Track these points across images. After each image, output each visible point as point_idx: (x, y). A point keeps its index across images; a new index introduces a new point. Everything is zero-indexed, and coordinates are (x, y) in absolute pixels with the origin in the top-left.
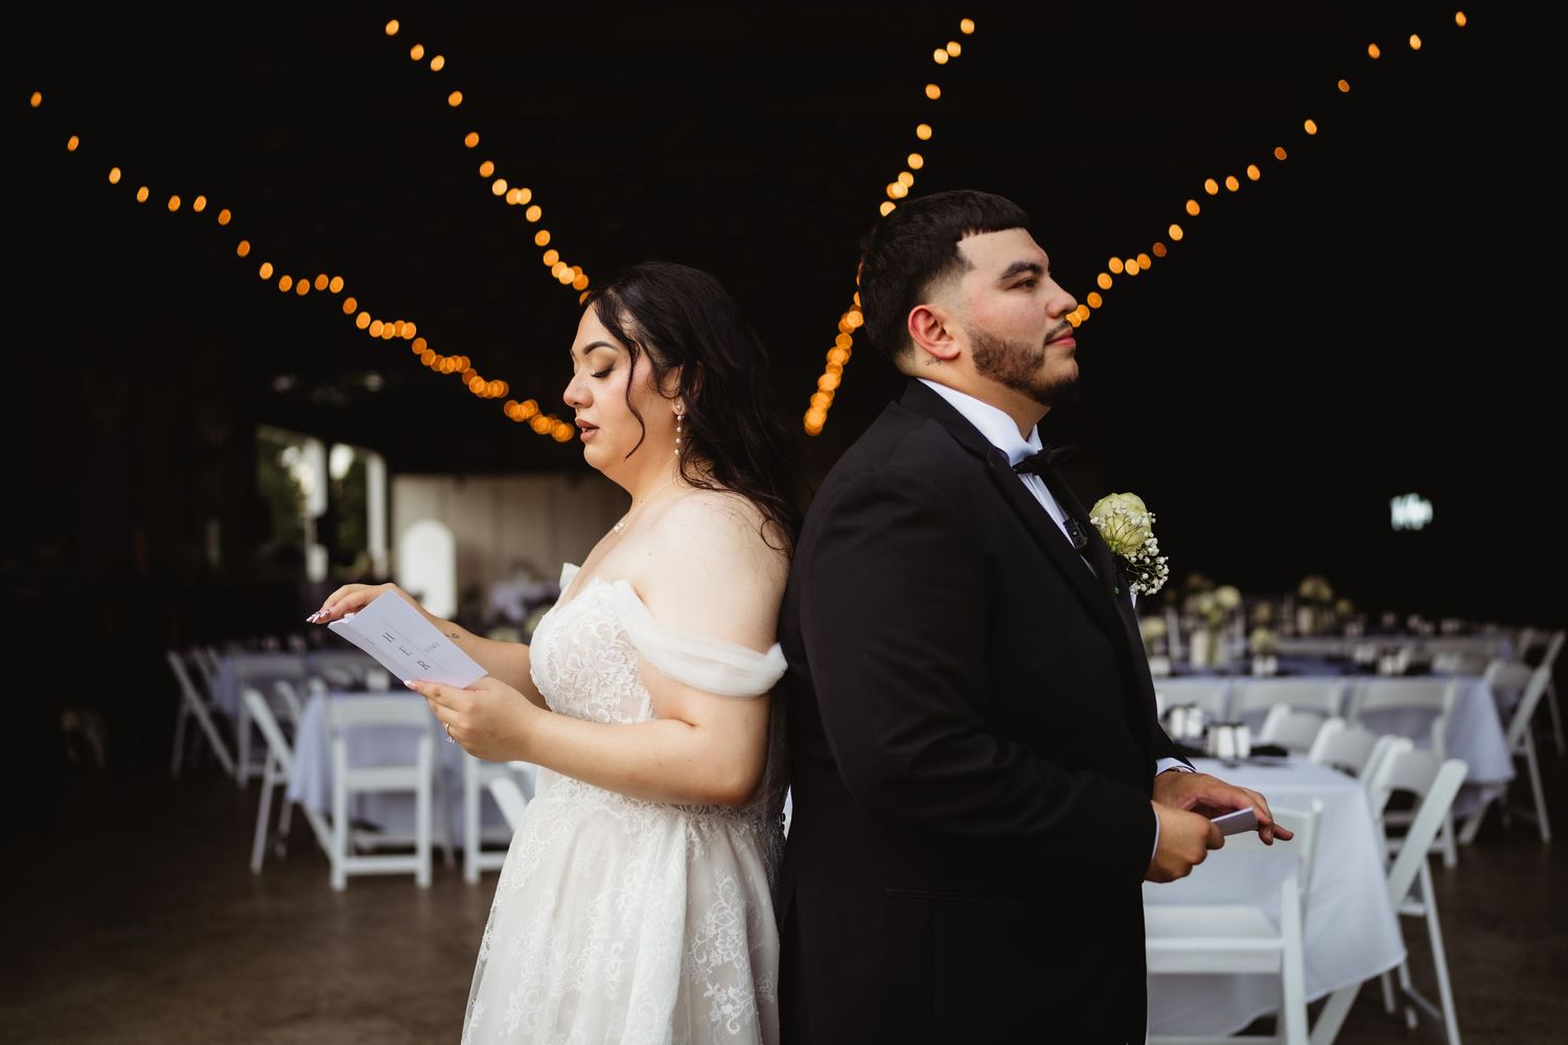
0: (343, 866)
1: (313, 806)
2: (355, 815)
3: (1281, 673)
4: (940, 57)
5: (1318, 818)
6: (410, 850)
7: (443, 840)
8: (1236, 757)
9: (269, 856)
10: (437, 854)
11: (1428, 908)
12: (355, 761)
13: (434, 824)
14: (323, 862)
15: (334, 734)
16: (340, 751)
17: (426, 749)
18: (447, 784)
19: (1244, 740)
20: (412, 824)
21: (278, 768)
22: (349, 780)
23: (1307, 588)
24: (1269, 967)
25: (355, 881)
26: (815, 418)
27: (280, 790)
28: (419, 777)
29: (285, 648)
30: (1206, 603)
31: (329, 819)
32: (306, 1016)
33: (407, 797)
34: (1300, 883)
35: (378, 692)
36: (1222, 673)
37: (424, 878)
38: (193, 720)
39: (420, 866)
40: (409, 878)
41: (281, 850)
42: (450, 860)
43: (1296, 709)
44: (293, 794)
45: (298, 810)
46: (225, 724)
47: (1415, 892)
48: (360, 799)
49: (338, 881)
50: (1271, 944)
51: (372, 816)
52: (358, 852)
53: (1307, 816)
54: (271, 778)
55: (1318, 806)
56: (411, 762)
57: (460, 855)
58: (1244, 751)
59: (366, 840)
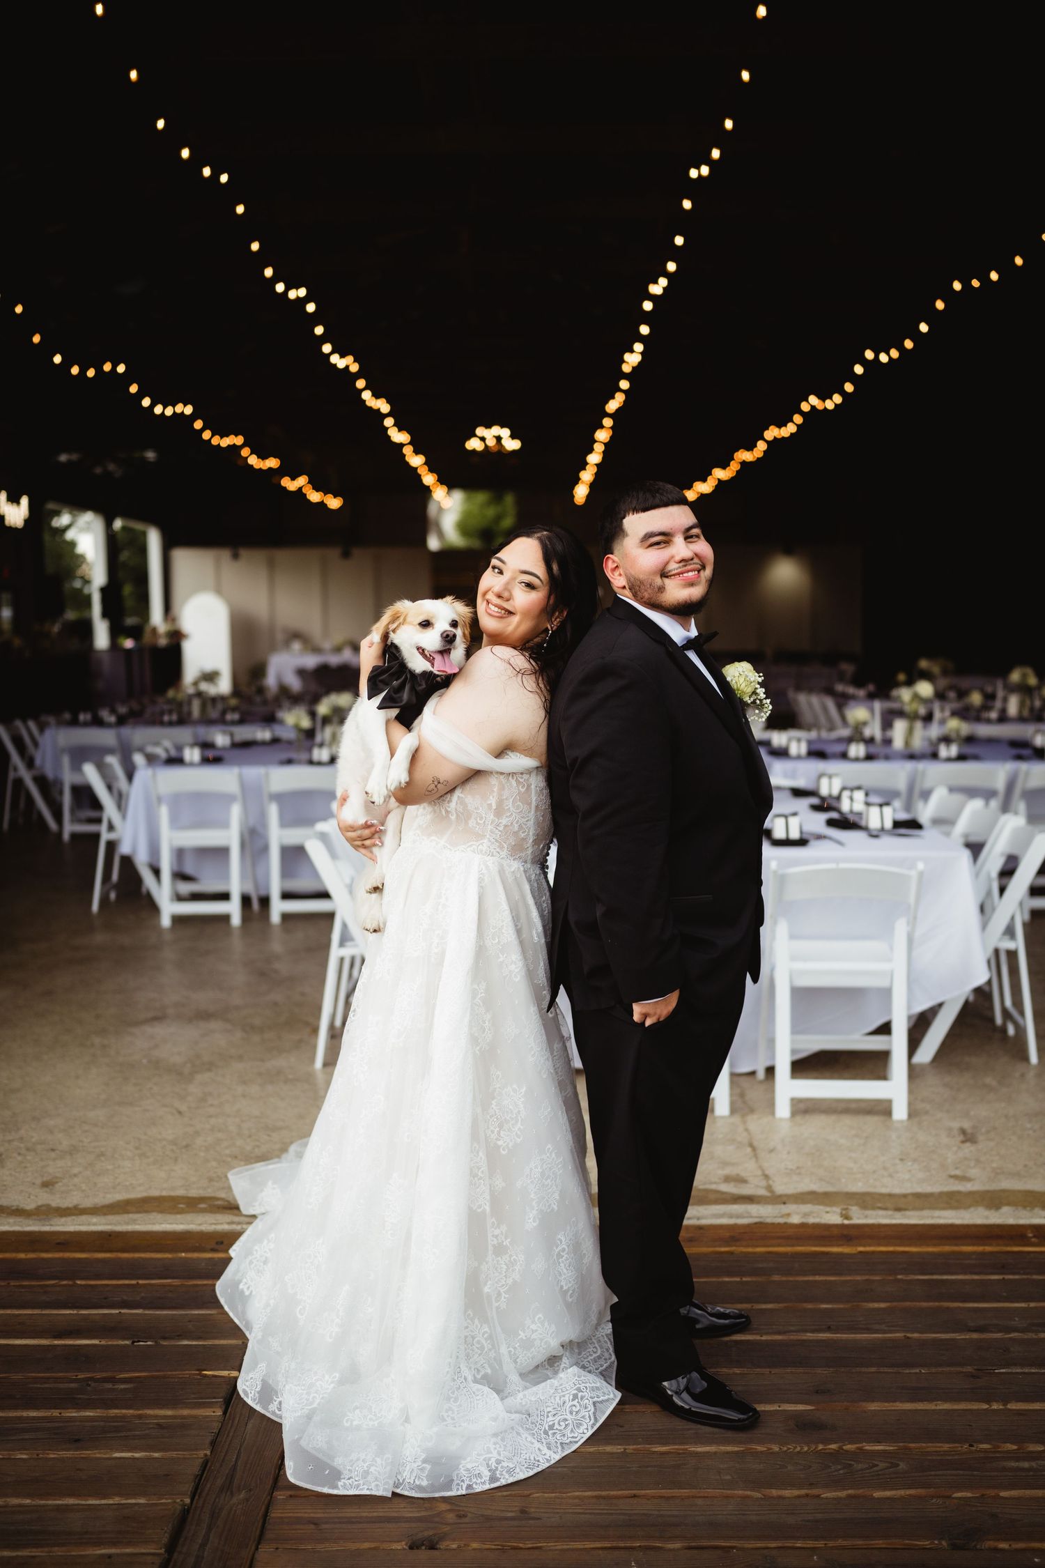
0: (169, 909)
1: (141, 860)
2: (176, 868)
3: (961, 758)
4: (694, 173)
5: (921, 874)
6: (225, 897)
7: (250, 889)
8: (882, 829)
9: (104, 900)
10: (246, 900)
11: (1019, 944)
12: (175, 822)
13: (243, 876)
14: (152, 906)
15: (159, 800)
16: (164, 812)
17: (236, 812)
18: (254, 841)
19: (889, 815)
20: (226, 876)
21: (111, 827)
22: (171, 838)
23: (1015, 676)
24: (882, 983)
25: (178, 920)
26: (581, 493)
27: (112, 846)
28: (231, 837)
29: (98, 722)
30: (905, 694)
31: (156, 872)
32: (159, 1019)
33: (221, 853)
34: (908, 923)
35: (191, 764)
36: (912, 757)
37: (236, 920)
38: (19, 782)
39: (233, 908)
40: (225, 918)
41: (113, 896)
42: (256, 905)
43: (952, 790)
44: (125, 849)
45: (127, 862)
46: (48, 787)
47: (1010, 932)
48: (180, 853)
49: (166, 921)
50: (884, 966)
51: (189, 869)
52: (179, 898)
53: (913, 873)
54: (105, 836)
55: (921, 866)
56: (225, 825)
57: (265, 901)
58: (888, 824)
59: (185, 888)
